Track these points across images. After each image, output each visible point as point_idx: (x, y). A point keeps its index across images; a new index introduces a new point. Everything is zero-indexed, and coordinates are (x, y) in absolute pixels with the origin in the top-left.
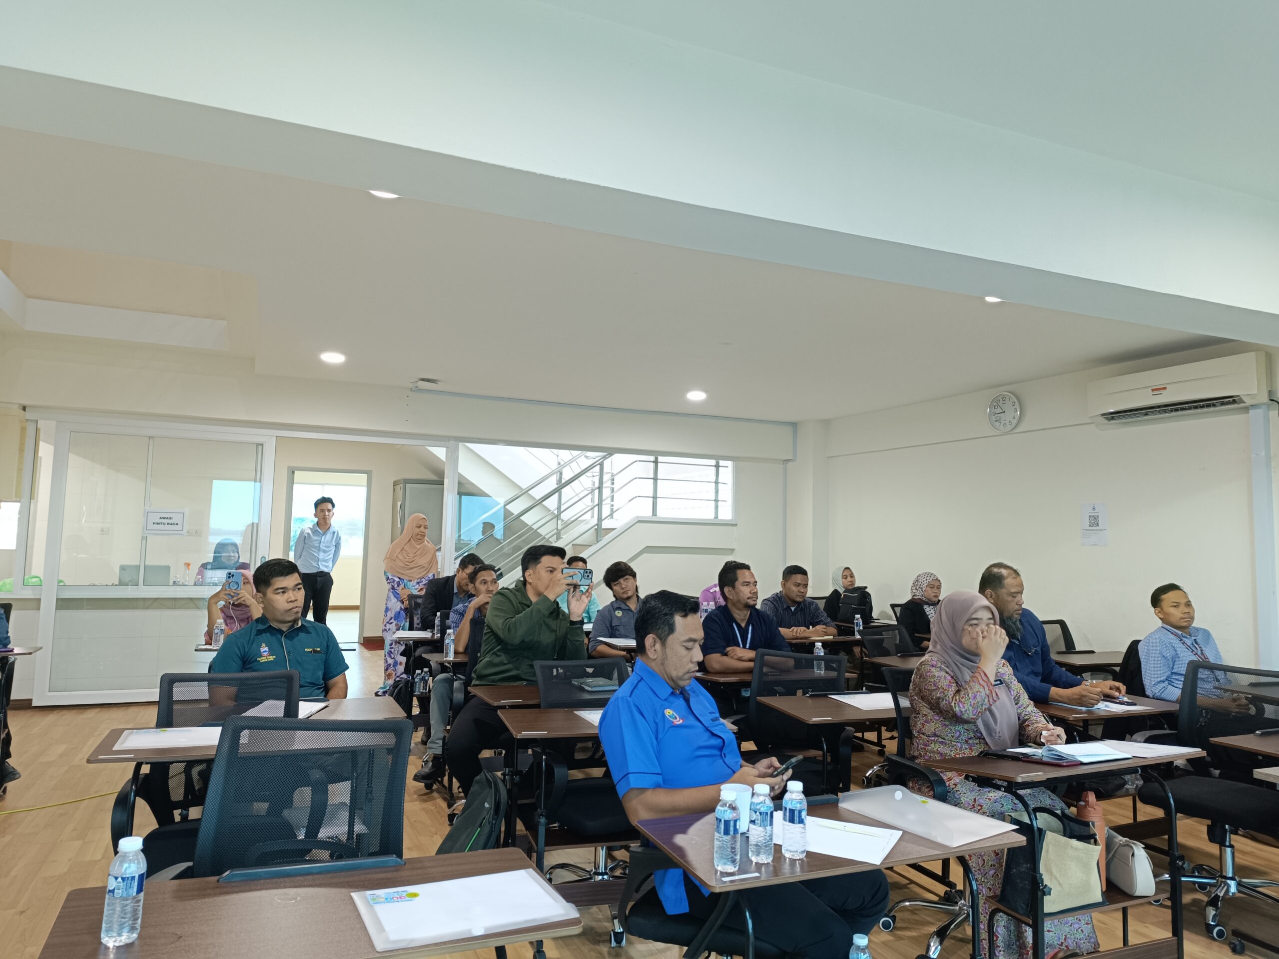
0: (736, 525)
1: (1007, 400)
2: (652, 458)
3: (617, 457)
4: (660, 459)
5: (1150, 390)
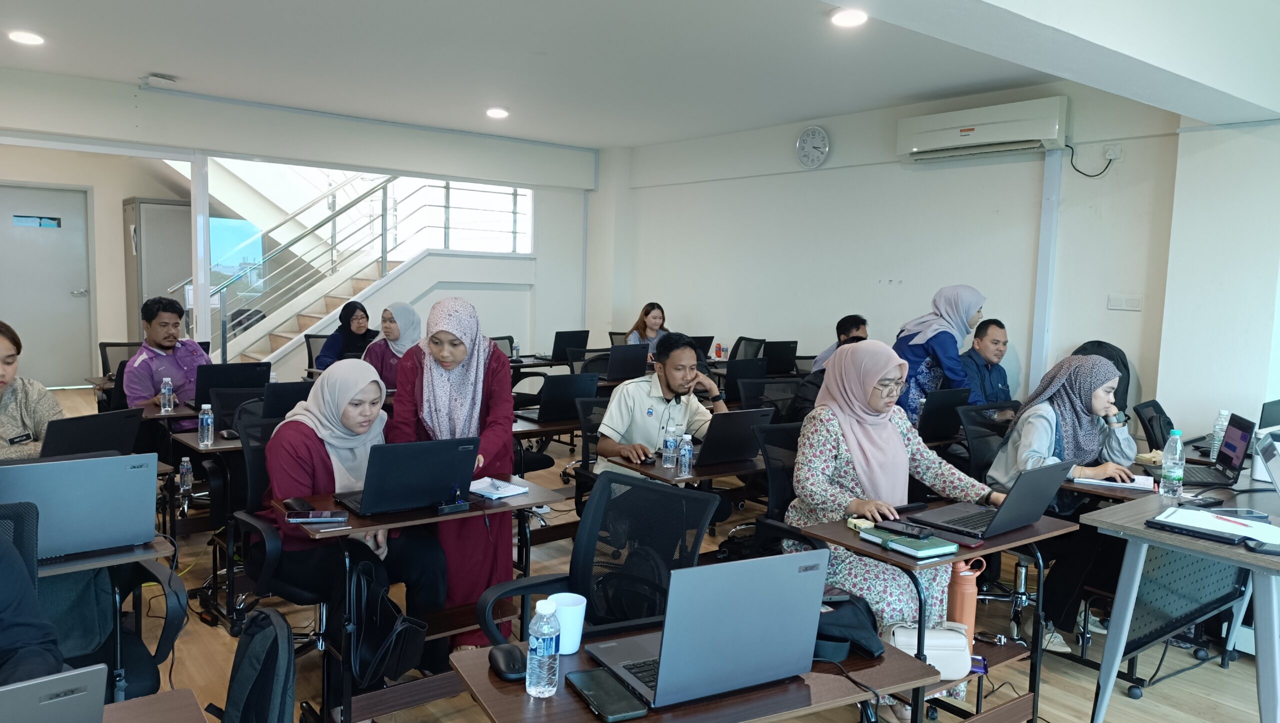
0: (535, 259)
1: (817, 134)
2: (443, 183)
3: (402, 180)
4: (452, 184)
5: (958, 130)
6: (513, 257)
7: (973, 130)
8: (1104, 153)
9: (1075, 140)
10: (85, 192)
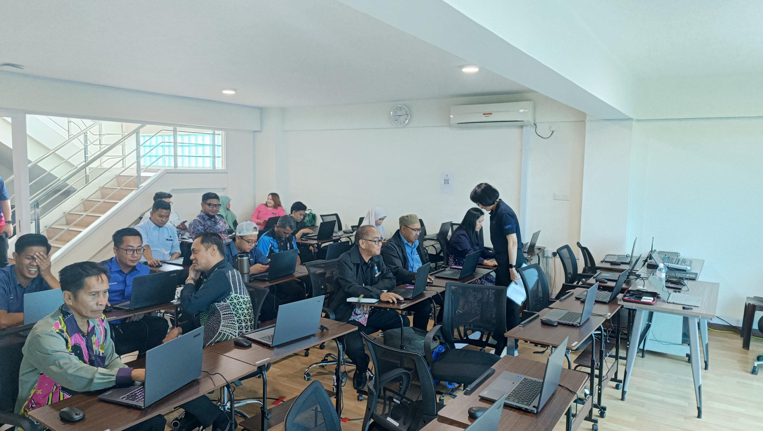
0: (227, 173)
1: (402, 110)
2: (171, 128)
3: (148, 126)
4: (178, 129)
5: (484, 114)
6: (214, 172)
7: (491, 114)
8: (551, 128)
9: (537, 121)
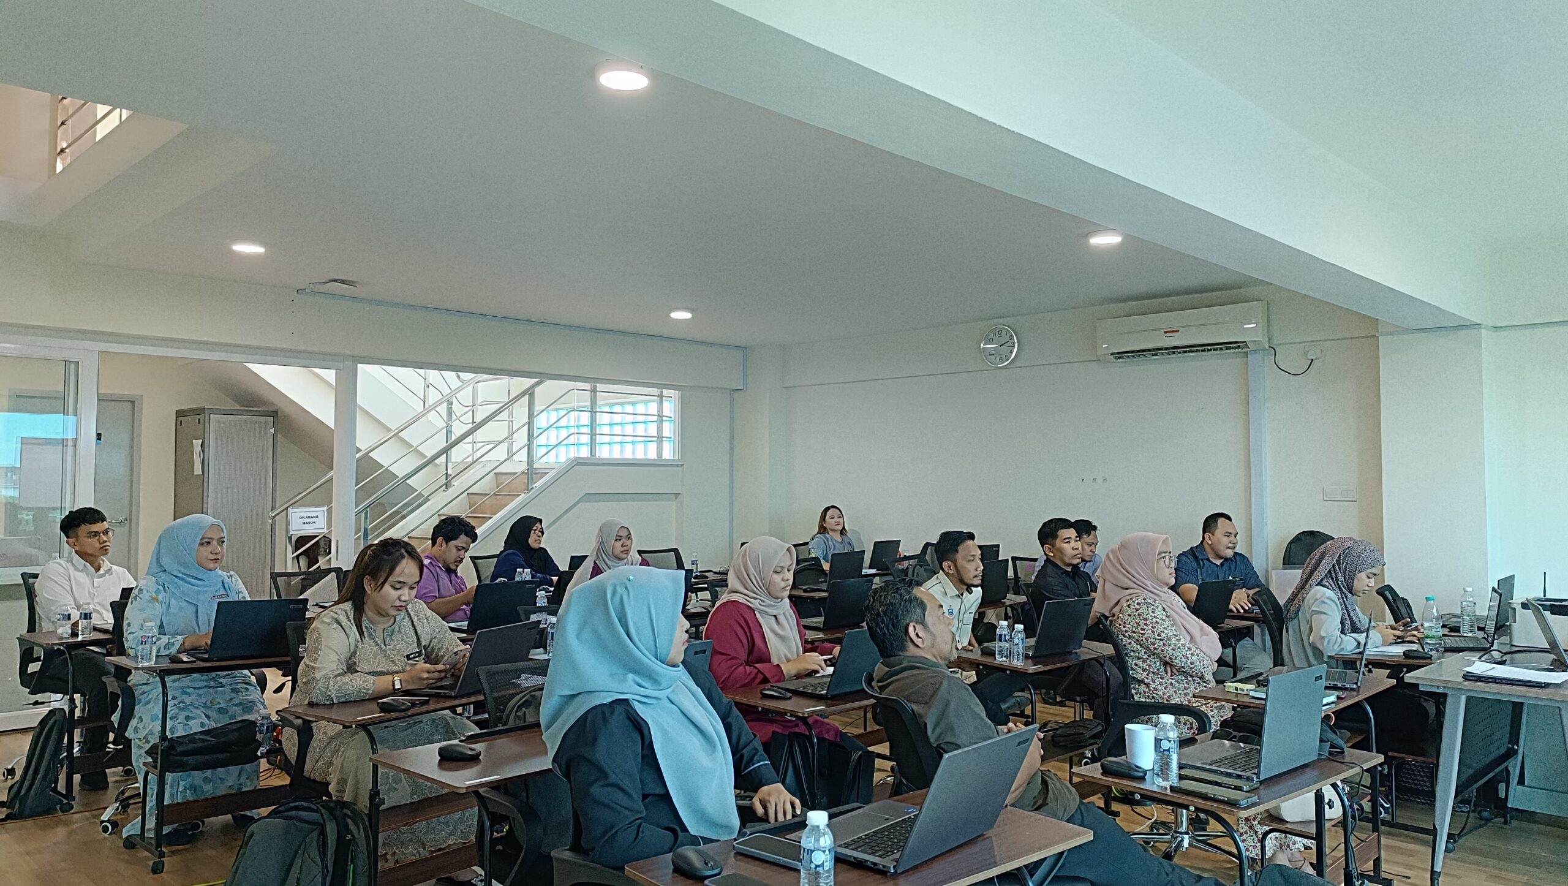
0: (682, 465)
1: (1004, 333)
2: (587, 386)
3: (549, 383)
4: (599, 387)
5: (1163, 332)
6: (659, 464)
7: (1178, 331)
8: (1306, 353)
9: (1275, 341)
10: (133, 402)
